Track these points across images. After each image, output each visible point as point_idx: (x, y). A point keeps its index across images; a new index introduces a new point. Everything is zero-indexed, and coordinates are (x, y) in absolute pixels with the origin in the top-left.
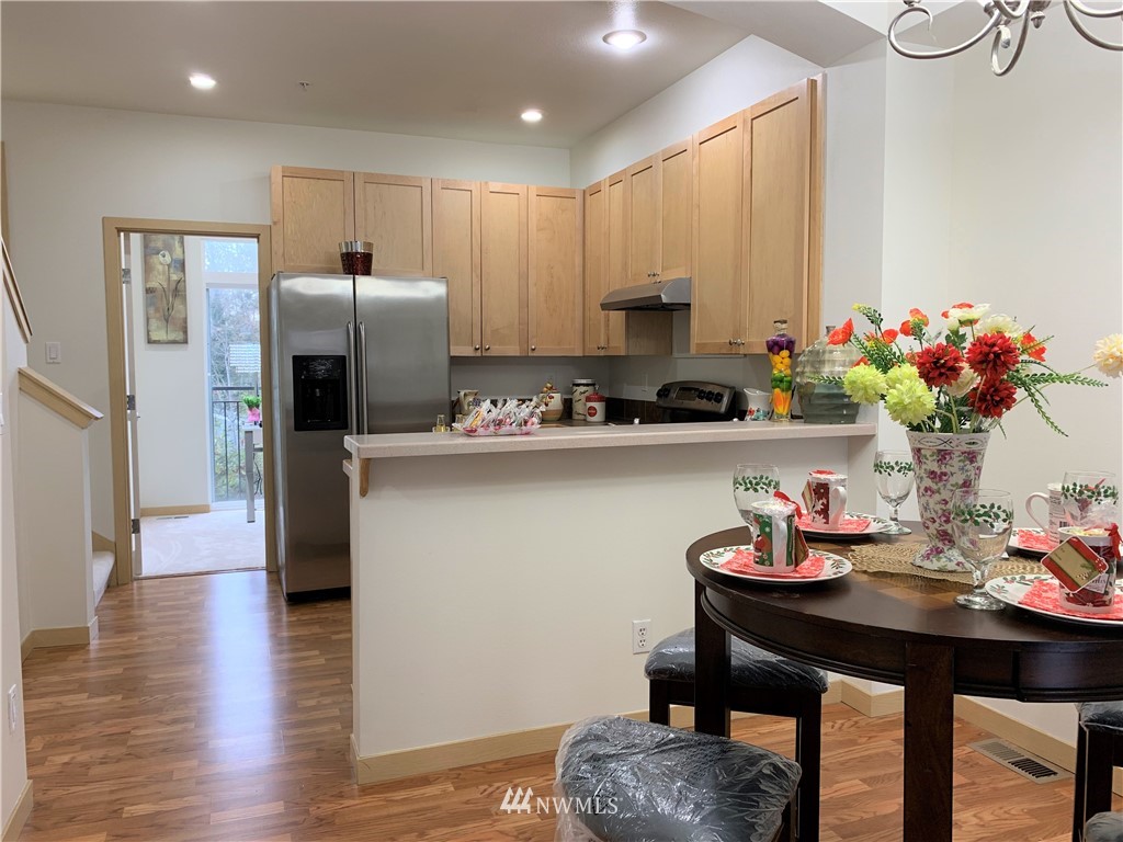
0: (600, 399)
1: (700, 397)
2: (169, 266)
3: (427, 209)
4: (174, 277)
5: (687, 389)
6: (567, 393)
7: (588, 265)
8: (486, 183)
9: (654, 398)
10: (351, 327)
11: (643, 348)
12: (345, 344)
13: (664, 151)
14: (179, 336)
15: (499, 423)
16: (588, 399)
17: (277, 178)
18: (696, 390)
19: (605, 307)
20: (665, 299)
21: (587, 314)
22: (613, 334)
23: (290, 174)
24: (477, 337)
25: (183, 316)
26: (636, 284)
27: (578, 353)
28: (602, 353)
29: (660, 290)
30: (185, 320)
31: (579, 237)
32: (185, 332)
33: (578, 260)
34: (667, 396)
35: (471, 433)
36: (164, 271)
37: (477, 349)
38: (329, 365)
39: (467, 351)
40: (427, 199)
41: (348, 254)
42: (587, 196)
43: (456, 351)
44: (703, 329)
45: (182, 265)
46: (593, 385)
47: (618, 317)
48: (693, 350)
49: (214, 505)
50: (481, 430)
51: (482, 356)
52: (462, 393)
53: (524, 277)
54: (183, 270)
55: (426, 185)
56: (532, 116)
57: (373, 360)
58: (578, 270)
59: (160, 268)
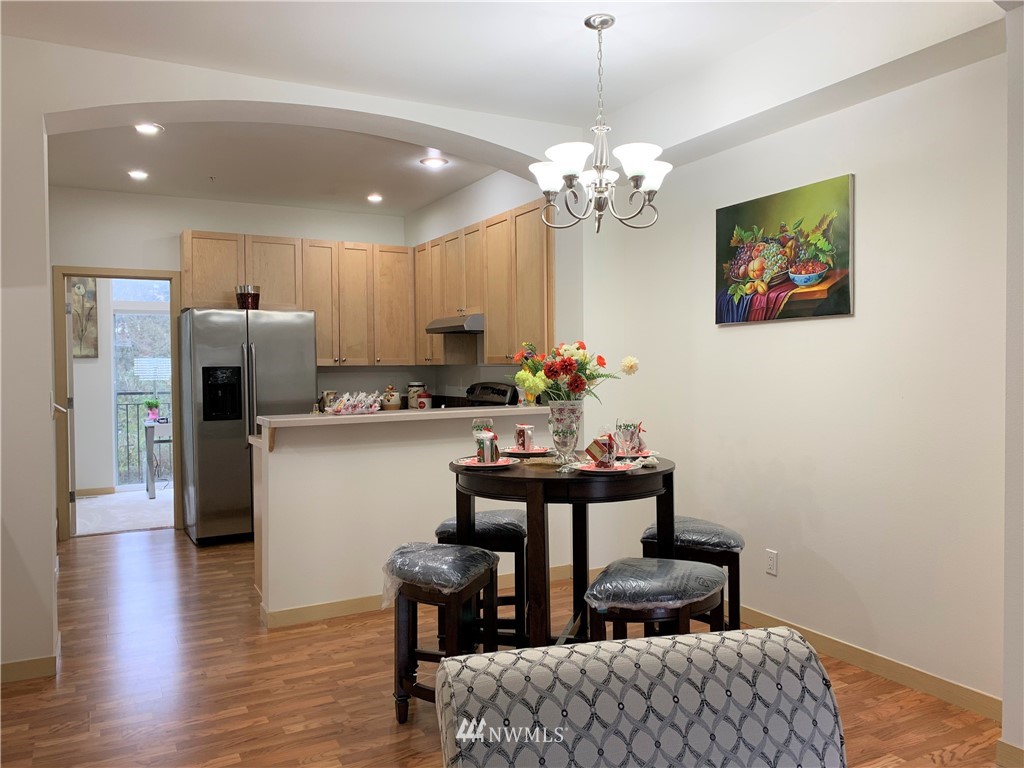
0: (428, 396)
1: (493, 392)
2: (83, 296)
3: (299, 261)
4: (88, 305)
5: (487, 387)
6: (404, 393)
7: (418, 301)
8: (342, 243)
9: (465, 395)
10: (245, 346)
11: (455, 360)
12: (240, 357)
13: (466, 228)
14: (90, 352)
15: (355, 407)
16: (419, 396)
17: (188, 238)
18: (491, 388)
19: (429, 331)
20: (466, 329)
21: (418, 335)
22: (435, 351)
23: (198, 236)
24: (336, 352)
25: (94, 336)
26: (449, 316)
27: (412, 363)
28: (429, 363)
29: (464, 321)
30: (96, 339)
31: (411, 282)
32: (96, 349)
33: (411, 297)
34: (473, 393)
35: (337, 413)
36: (79, 301)
37: (336, 361)
38: (228, 373)
39: (329, 362)
40: (298, 254)
41: (241, 294)
42: (417, 253)
43: (322, 362)
44: (491, 349)
45: (94, 296)
46: (423, 386)
47: (439, 338)
48: (486, 361)
49: (117, 488)
50: (343, 411)
51: (340, 366)
52: (325, 393)
53: (371, 309)
54: (95, 300)
55: (298, 244)
56: (375, 198)
57: (261, 370)
58: (411, 304)
59: (76, 297)
